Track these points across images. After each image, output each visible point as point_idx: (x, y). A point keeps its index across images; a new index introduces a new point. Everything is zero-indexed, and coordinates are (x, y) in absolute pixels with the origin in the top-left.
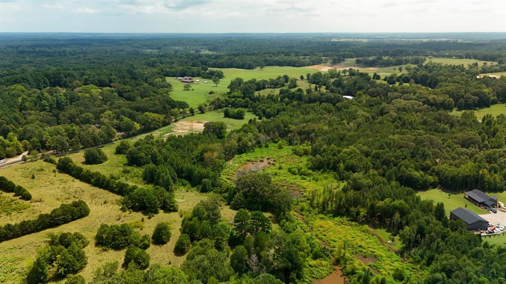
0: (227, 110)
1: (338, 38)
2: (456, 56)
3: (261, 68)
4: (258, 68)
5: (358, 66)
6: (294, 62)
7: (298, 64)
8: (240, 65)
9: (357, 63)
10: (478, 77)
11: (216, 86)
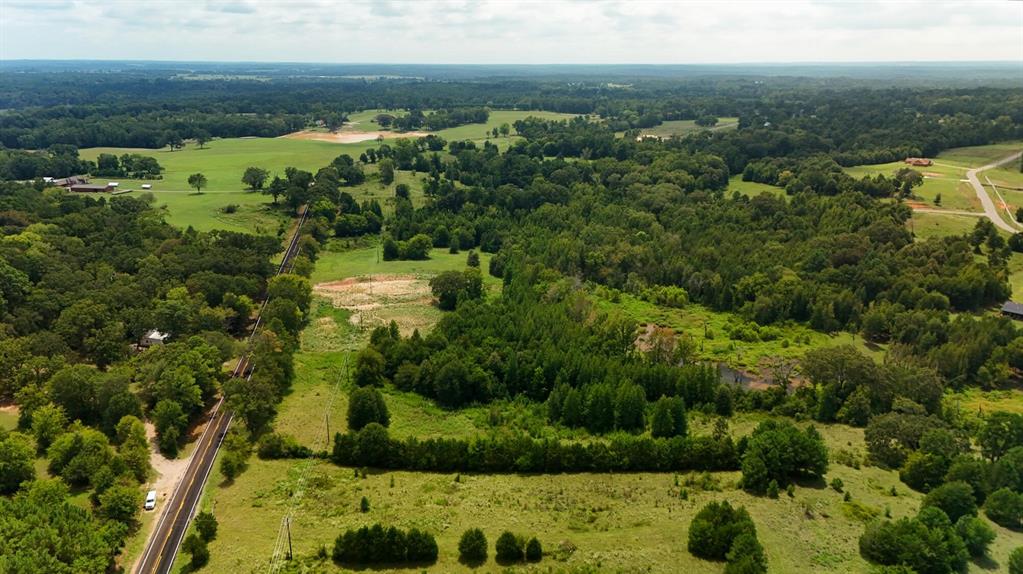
0: (390, 241)
3: (201, 143)
4: (191, 144)
5: (386, 130)
6: (255, 127)
7: (266, 131)
8: (127, 138)
9: (384, 122)
10: (639, 139)
11: (197, 192)
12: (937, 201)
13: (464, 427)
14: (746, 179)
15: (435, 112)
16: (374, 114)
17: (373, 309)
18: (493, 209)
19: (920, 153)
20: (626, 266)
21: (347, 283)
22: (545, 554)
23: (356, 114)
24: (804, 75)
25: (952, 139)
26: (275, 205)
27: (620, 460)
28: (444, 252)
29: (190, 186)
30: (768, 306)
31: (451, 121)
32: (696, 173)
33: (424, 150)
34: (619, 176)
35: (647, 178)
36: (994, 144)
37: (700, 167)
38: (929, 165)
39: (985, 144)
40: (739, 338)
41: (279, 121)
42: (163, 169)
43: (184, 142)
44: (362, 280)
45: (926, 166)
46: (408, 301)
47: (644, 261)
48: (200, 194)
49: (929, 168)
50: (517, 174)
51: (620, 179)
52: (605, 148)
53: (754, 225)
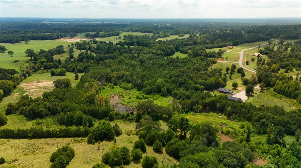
0: (52, 71)
1: (46, 21)
2: (131, 31)
3: (26, 42)
4: (23, 42)
5: (87, 38)
6: (46, 37)
8: (5, 41)
9: (87, 36)
10: (157, 41)
11: (11, 56)
12: (227, 59)
13: (29, 125)
14: (181, 53)
15: (103, 33)
16: (85, 34)
17: (35, 91)
18: (92, 61)
19: (232, 44)
20: (120, 78)
21: (33, 83)
22: (6, 162)
23: (79, 34)
24: (225, 22)
25: (245, 41)
26: (31, 60)
27: (60, 134)
28: (72, 74)
29: (8, 55)
30: (149, 89)
31: (107, 35)
32: (163, 51)
33: (91, 44)
34: (139, 51)
35: (147, 52)
36: (258, 42)
37: (165, 49)
38: (233, 48)
39: (255, 42)
40: (138, 98)
41: (55, 35)
42: (7, 49)
43: (21, 41)
44: (37, 82)
45: (231, 48)
46: (47, 88)
47: (127, 76)
48: (11, 57)
49: (232, 49)
50: (111, 51)
51: (139, 52)
52: (143, 43)
53: (167, 66)
